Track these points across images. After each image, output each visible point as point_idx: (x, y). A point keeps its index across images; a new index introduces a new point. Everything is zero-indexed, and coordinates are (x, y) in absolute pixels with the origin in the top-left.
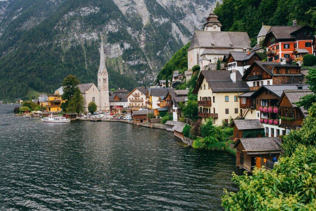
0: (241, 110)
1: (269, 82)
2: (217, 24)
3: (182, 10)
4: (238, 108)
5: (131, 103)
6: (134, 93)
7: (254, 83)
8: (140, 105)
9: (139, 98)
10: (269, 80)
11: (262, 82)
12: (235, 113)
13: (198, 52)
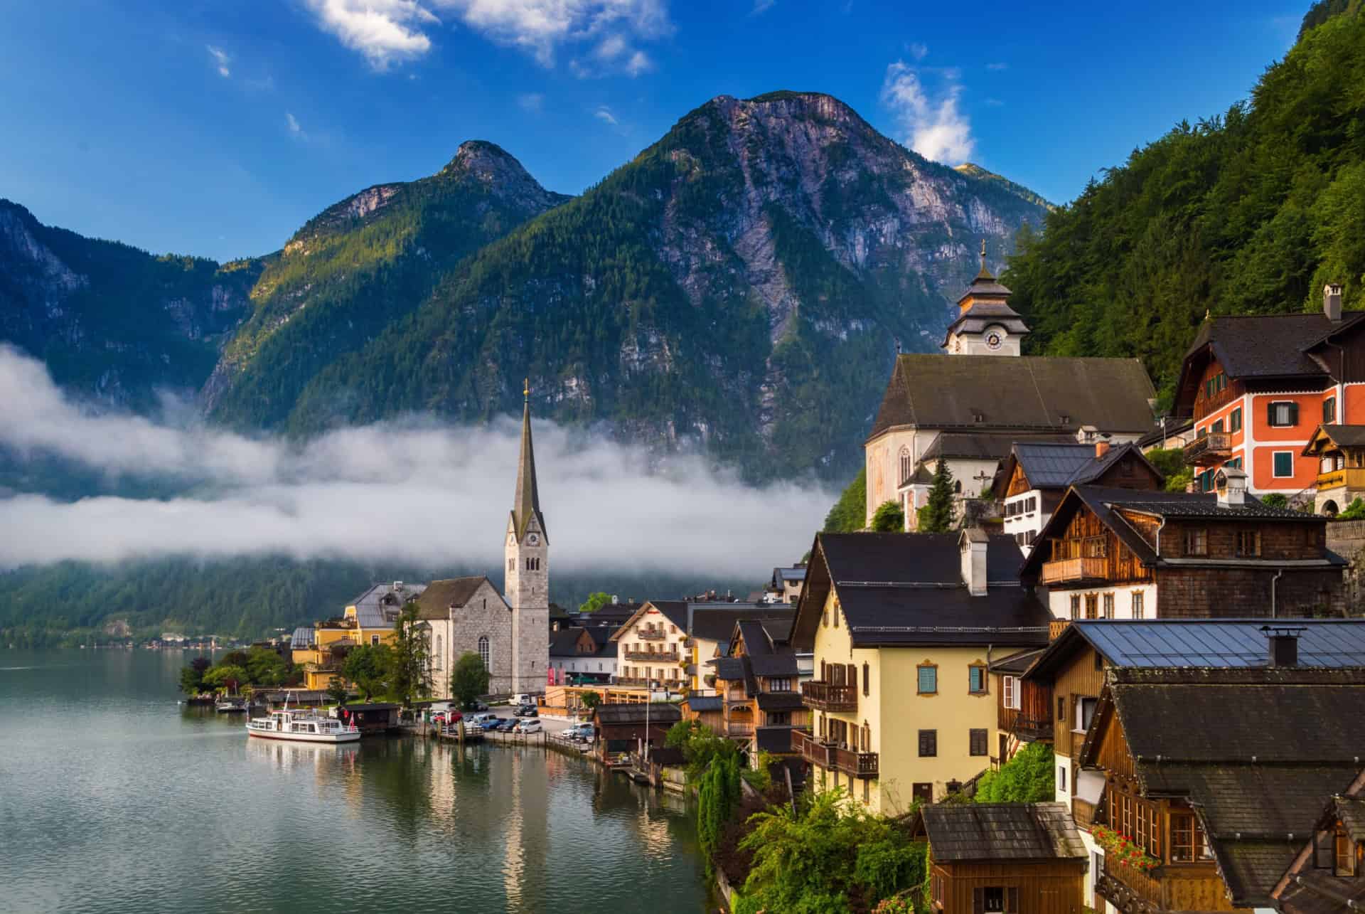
0: (1003, 740)
1: (1138, 596)
2: (1007, 323)
3: (930, 286)
4: (986, 731)
5: (631, 664)
6: (642, 625)
7: (1075, 601)
8: (666, 677)
9: (661, 646)
10: (1140, 588)
11: (1109, 598)
12: (972, 754)
13: (903, 448)
